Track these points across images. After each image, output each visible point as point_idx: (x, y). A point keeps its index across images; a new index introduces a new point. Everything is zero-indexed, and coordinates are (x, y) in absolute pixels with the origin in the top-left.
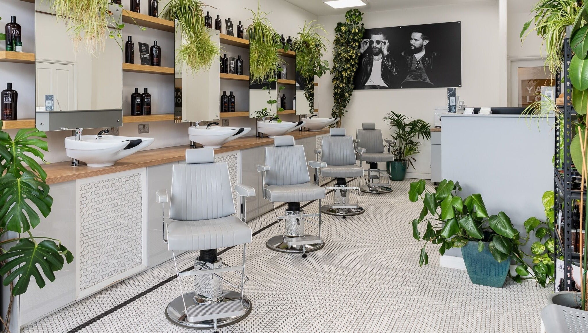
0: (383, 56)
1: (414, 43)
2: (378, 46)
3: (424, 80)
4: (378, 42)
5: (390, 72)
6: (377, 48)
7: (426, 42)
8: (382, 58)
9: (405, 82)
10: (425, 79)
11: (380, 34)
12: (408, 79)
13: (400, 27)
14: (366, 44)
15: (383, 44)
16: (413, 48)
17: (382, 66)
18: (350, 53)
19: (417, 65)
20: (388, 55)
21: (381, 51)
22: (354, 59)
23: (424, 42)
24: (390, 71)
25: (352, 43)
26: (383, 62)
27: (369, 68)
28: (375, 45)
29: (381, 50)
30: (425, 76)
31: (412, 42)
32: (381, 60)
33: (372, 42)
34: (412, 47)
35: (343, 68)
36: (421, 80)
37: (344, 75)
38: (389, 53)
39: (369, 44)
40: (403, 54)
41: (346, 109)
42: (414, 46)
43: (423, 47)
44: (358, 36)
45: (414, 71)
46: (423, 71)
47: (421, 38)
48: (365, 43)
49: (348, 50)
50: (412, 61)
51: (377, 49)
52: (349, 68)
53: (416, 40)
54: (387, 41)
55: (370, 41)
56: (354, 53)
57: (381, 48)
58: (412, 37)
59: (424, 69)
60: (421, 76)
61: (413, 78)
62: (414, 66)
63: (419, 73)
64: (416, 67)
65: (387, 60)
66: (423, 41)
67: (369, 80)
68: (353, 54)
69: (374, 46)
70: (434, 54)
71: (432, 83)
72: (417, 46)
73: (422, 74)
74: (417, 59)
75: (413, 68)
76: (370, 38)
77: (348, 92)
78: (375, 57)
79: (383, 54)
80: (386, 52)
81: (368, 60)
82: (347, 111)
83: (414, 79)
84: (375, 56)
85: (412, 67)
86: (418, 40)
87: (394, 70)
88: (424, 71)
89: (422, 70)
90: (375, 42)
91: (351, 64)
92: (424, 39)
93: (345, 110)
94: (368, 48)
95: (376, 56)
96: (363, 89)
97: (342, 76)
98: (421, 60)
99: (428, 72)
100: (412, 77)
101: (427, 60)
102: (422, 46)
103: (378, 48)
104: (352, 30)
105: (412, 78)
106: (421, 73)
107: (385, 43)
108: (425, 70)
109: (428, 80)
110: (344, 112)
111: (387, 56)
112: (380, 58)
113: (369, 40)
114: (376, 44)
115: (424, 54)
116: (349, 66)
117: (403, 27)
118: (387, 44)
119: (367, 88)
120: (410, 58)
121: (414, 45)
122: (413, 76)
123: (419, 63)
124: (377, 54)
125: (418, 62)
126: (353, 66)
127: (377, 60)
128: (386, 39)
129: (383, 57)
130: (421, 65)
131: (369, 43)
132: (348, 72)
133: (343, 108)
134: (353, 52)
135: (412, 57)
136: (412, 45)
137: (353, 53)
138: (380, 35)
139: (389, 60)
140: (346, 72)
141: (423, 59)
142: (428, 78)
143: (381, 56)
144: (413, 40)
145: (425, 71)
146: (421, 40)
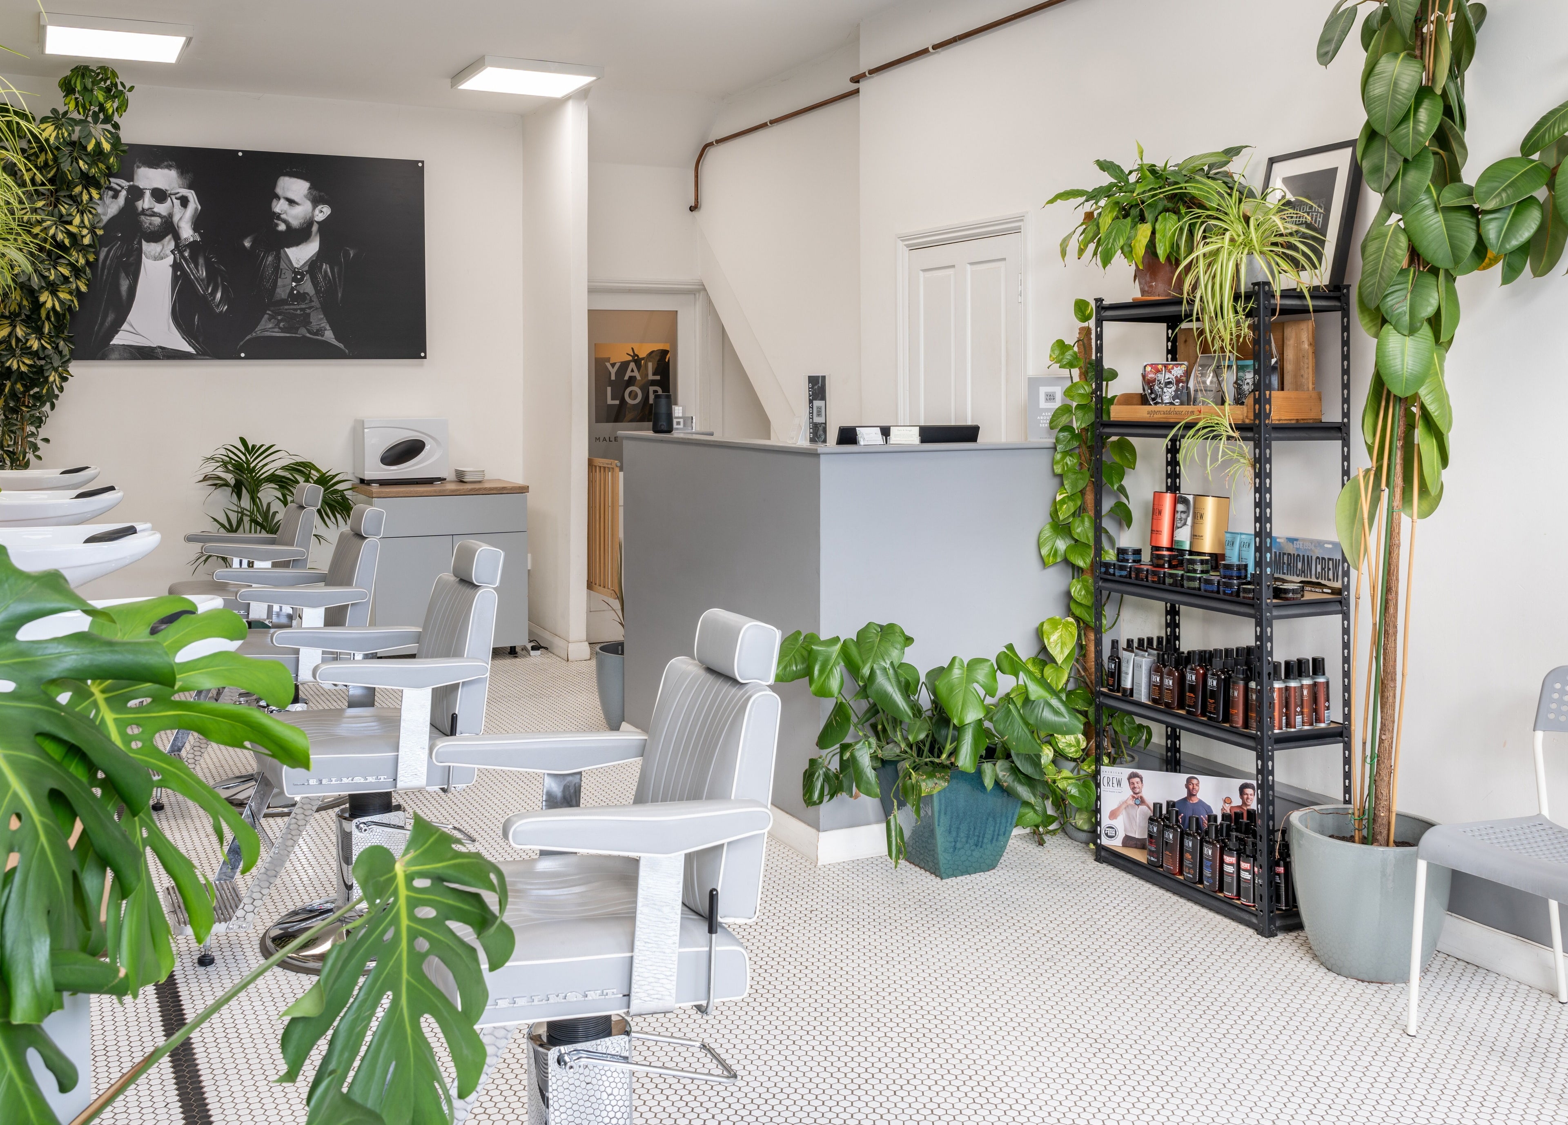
0: (177, 246)
1: (285, 213)
2: (162, 209)
3: (316, 334)
4: (160, 195)
5: (205, 303)
6: (154, 214)
7: (323, 213)
8: (172, 252)
9: (258, 338)
10: (320, 332)
11: (169, 167)
12: (265, 330)
13: (240, 154)
14: (115, 196)
15: (177, 203)
16: (282, 227)
17: (175, 279)
18: (70, 223)
19: (294, 284)
20: (195, 242)
21: (169, 228)
22: (83, 249)
23: (317, 212)
24: (204, 297)
25: (78, 189)
26: (176, 266)
27: (124, 285)
28: (147, 202)
29: (172, 223)
30: (318, 320)
31: (279, 207)
32: (170, 259)
33: (136, 193)
34: (277, 225)
35: (45, 278)
36: (308, 335)
37: (49, 305)
38: (200, 235)
39: (127, 199)
40: (247, 244)
41: (43, 432)
42: (285, 221)
43: (315, 228)
44: (100, 165)
45: (283, 302)
46: (313, 304)
47: (306, 197)
48: (111, 193)
49: (60, 211)
50: (277, 269)
51: (157, 221)
52: (66, 279)
53: (291, 202)
54: (191, 195)
55: (130, 187)
56: (85, 227)
57: (171, 215)
58: (279, 190)
59: (315, 299)
60: (306, 321)
61: (282, 325)
62: (284, 286)
63: (301, 309)
64: (293, 289)
65: (194, 258)
66: (314, 208)
67: (125, 326)
68: (85, 232)
69: (146, 206)
70: (347, 254)
71: (341, 346)
72: (295, 223)
73: (309, 314)
74: (296, 265)
75: (282, 293)
76: (130, 177)
77: (56, 370)
78: (148, 248)
79: (177, 237)
80: (187, 233)
81: (122, 256)
82: (47, 440)
83: (283, 330)
84: (148, 241)
85: (278, 290)
86: (297, 204)
87: (219, 295)
88: (316, 303)
89: (311, 301)
90: (148, 194)
91: (73, 267)
92: (316, 202)
93: (40, 437)
94: (122, 211)
95: (153, 245)
96: (103, 357)
97: (37, 306)
98: (306, 268)
99: (328, 310)
100: (279, 321)
101: (326, 272)
102: (310, 223)
103: (159, 215)
104: (89, 142)
105: (277, 325)
106: (308, 311)
107: (184, 202)
108: (320, 303)
109: (329, 335)
110: (40, 444)
111: (192, 245)
112: (168, 252)
113: (125, 184)
114: (153, 201)
115: (317, 249)
116: (66, 272)
117: (250, 155)
118: (194, 204)
119: (116, 355)
120: (270, 259)
121: (283, 216)
122: (281, 321)
123: (302, 279)
124: (156, 237)
125: (297, 275)
126: (77, 271)
127: (156, 259)
128: (190, 188)
129: (179, 248)
130: (307, 287)
131: (123, 193)
132: (62, 295)
133: (33, 429)
134: (82, 221)
135: (278, 258)
136: (278, 216)
137: (82, 225)
138: (166, 171)
139: (201, 261)
140: (54, 293)
141: (314, 265)
142: (328, 327)
143: (169, 243)
144: (282, 201)
145: (319, 306)
146: (308, 205)
